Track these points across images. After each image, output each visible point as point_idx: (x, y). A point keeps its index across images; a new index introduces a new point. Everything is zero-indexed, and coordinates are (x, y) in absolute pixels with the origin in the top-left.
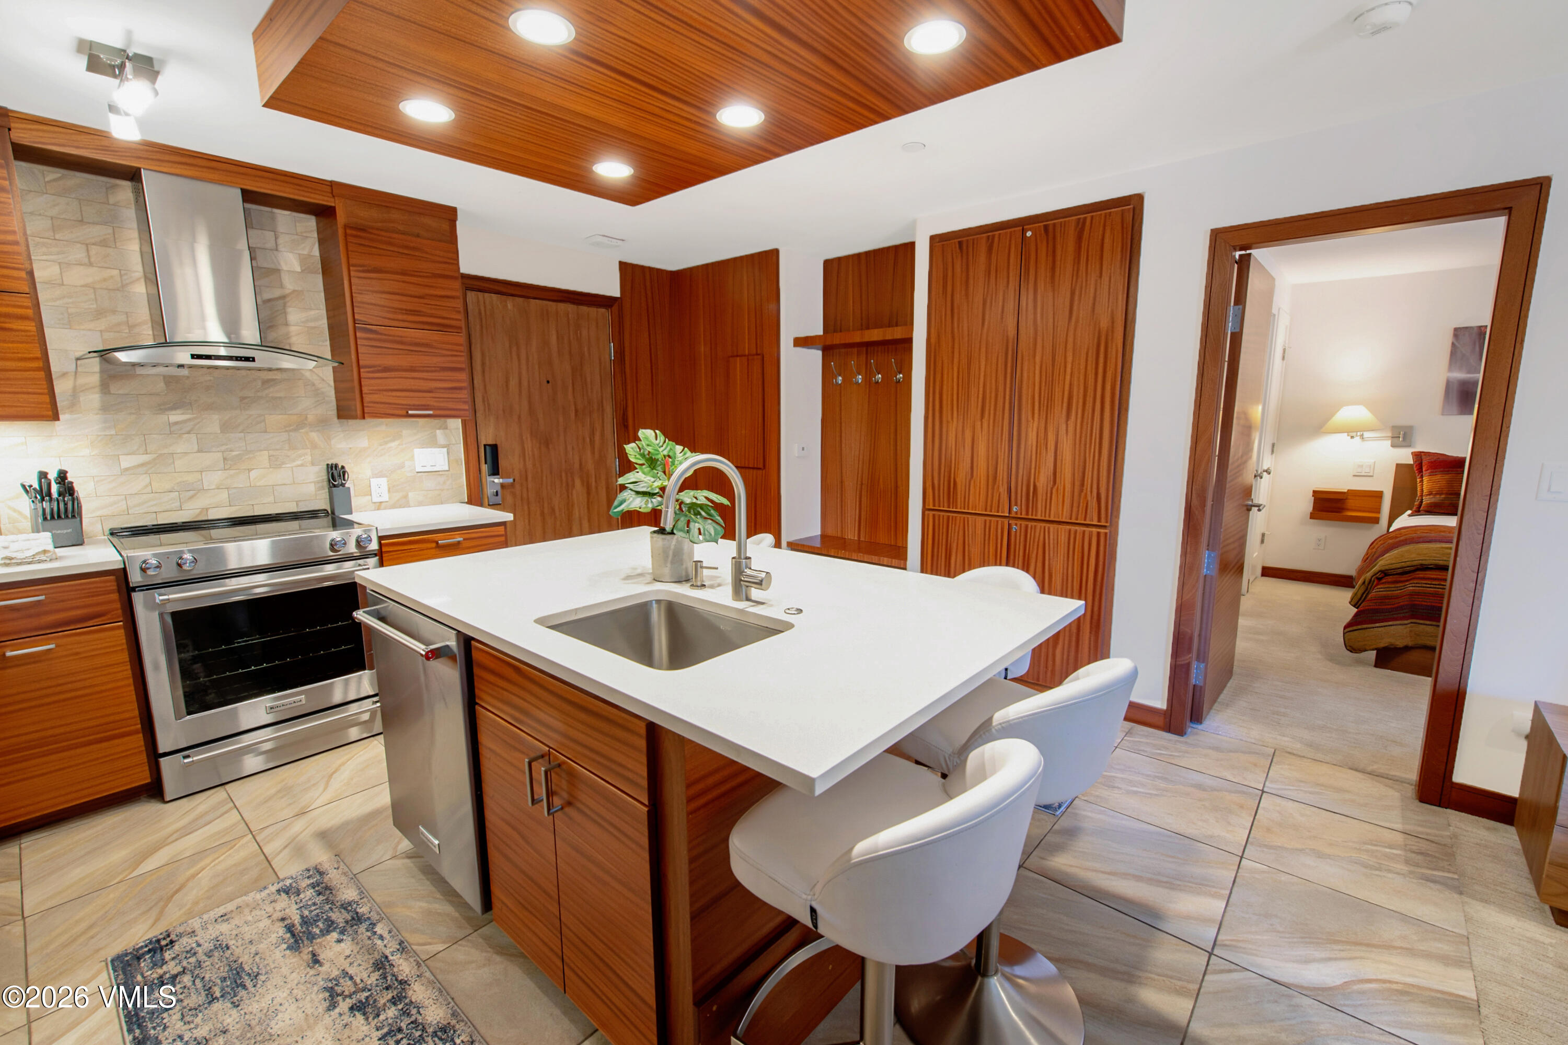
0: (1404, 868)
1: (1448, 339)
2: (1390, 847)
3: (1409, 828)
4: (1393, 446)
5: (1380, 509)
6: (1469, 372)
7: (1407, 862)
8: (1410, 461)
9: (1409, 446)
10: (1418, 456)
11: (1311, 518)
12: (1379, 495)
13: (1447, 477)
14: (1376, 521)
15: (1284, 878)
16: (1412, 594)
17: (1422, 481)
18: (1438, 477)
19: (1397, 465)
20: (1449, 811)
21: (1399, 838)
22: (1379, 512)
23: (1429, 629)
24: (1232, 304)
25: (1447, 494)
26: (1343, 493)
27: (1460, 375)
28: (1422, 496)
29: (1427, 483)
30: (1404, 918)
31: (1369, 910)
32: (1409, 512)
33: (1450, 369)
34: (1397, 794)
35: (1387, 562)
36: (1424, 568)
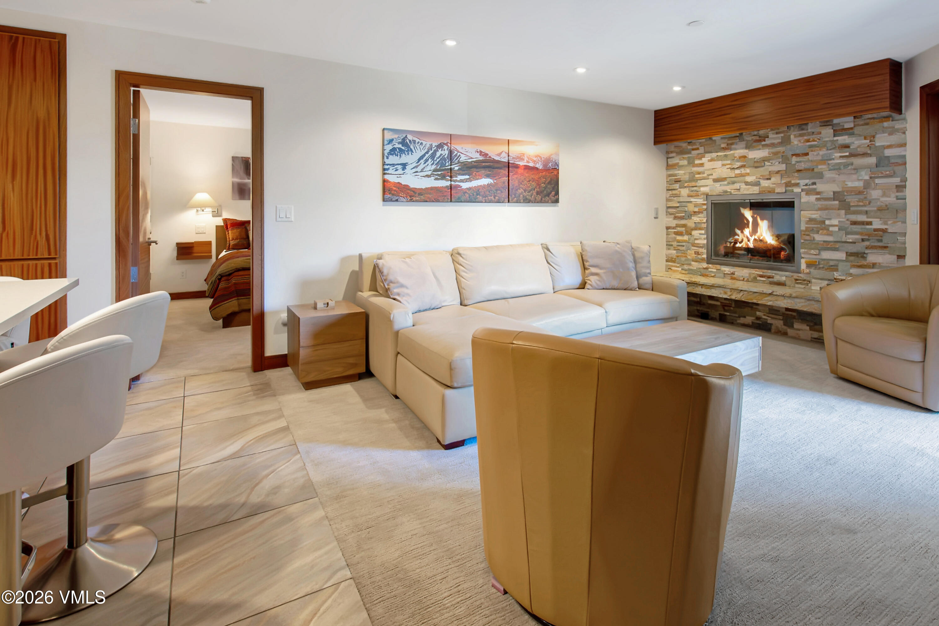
0: (254, 397)
1: (230, 162)
2: (247, 393)
3: (252, 383)
4: (213, 216)
5: (211, 251)
6: (241, 179)
7: (254, 395)
8: (222, 224)
9: (221, 216)
10: (225, 220)
11: (177, 260)
12: (210, 243)
13: (239, 230)
14: (210, 257)
15: (205, 425)
16: (235, 284)
17: (228, 233)
18: (235, 230)
19: (216, 226)
20: (265, 371)
21: (250, 388)
22: (211, 253)
23: (244, 301)
24: (132, 117)
25: (240, 239)
26: (192, 243)
27: (237, 180)
28: (229, 241)
29: (231, 234)
30: (257, 414)
31: (245, 418)
32: (225, 250)
33: (233, 177)
34: (244, 374)
35: (222, 270)
36: (238, 270)
